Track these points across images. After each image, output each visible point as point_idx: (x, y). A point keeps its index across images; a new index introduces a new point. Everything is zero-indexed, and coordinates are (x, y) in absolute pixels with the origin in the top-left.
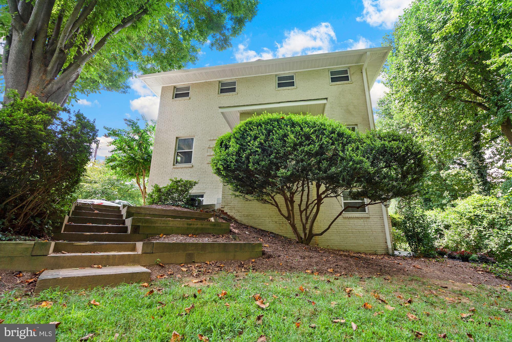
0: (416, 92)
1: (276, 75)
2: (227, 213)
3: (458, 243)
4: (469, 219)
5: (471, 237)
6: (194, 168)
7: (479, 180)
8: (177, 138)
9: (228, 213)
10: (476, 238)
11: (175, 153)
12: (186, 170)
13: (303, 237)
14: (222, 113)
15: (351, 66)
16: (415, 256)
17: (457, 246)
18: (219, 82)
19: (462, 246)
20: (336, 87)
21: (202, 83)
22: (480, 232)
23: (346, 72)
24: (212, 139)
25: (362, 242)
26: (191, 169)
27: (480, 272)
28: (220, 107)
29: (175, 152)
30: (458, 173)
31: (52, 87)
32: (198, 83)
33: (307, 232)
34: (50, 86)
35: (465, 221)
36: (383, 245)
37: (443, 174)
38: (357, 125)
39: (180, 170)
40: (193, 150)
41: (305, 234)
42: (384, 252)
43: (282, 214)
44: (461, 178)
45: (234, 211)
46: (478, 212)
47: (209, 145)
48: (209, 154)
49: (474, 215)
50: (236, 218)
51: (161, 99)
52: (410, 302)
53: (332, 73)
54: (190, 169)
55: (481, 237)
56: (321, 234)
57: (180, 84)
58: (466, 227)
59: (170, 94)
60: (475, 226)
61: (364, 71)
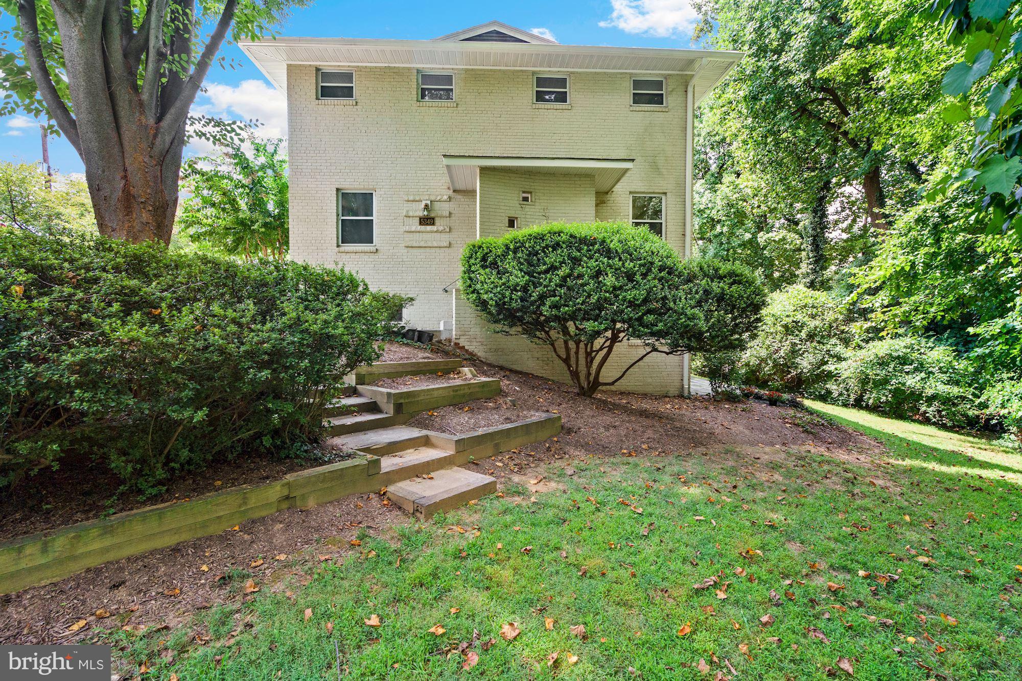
0: (755, 98)
1: (534, 73)
2: (464, 347)
3: (763, 360)
4: (786, 327)
5: (782, 353)
6: (380, 255)
7: (811, 255)
8: (338, 190)
9: (466, 348)
10: (787, 354)
11: (337, 222)
12: (366, 257)
13: (586, 386)
14: (448, 167)
15: (670, 75)
16: (718, 399)
17: (760, 364)
18: (418, 71)
19: (768, 364)
20: (641, 114)
21: (380, 68)
22: (795, 344)
23: (659, 85)
24: (411, 198)
25: (650, 380)
26: (376, 256)
27: (788, 425)
28: (444, 156)
29: (337, 220)
30: (784, 239)
31: (164, 142)
32: (371, 68)
33: (592, 378)
34: (158, 140)
35: (780, 328)
36: (677, 384)
37: (762, 238)
38: (665, 194)
39: (353, 256)
40: (374, 218)
41: (589, 383)
42: (677, 393)
43: (559, 356)
44: (787, 246)
45: (475, 344)
46: (799, 317)
47: (407, 211)
48: (407, 228)
49: (793, 322)
50: (479, 354)
51: (290, 96)
52: (735, 487)
53: (637, 84)
54: (372, 256)
55: (794, 352)
56: (613, 383)
57: (330, 66)
58: (778, 337)
59: (309, 86)
60: (790, 337)
61: (690, 89)
